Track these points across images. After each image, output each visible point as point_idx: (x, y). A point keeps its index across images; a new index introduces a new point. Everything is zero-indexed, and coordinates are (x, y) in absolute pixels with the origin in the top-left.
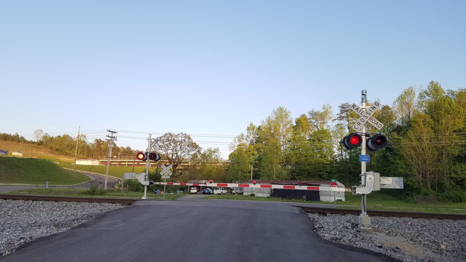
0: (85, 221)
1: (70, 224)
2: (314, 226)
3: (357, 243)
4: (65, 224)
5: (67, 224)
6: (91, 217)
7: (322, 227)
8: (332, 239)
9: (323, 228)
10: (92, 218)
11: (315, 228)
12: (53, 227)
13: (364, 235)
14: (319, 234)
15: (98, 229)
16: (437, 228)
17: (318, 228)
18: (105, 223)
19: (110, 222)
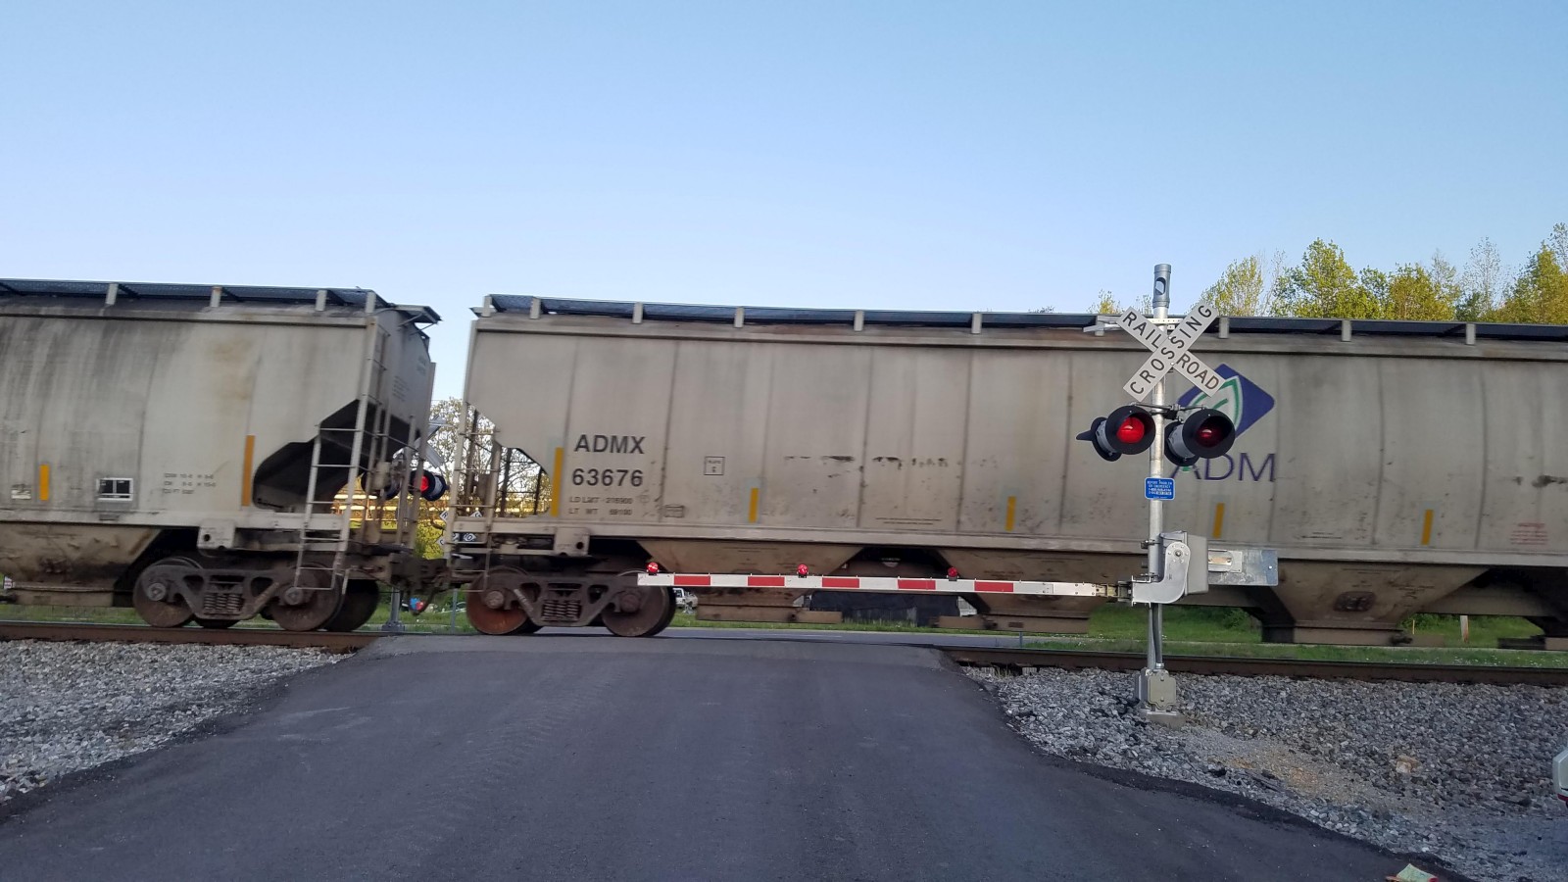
0: (211, 710)
1: (163, 724)
2: (1003, 711)
3: (1150, 763)
4: (144, 722)
5: (148, 723)
6: (232, 695)
7: (1030, 714)
8: (1071, 751)
9: (1034, 715)
10: (235, 701)
11: (1011, 717)
12: (100, 734)
13: (1159, 734)
14: (1025, 735)
15: (279, 739)
16: (1368, 710)
17: (1017, 717)
18: (291, 716)
19: (310, 713)
